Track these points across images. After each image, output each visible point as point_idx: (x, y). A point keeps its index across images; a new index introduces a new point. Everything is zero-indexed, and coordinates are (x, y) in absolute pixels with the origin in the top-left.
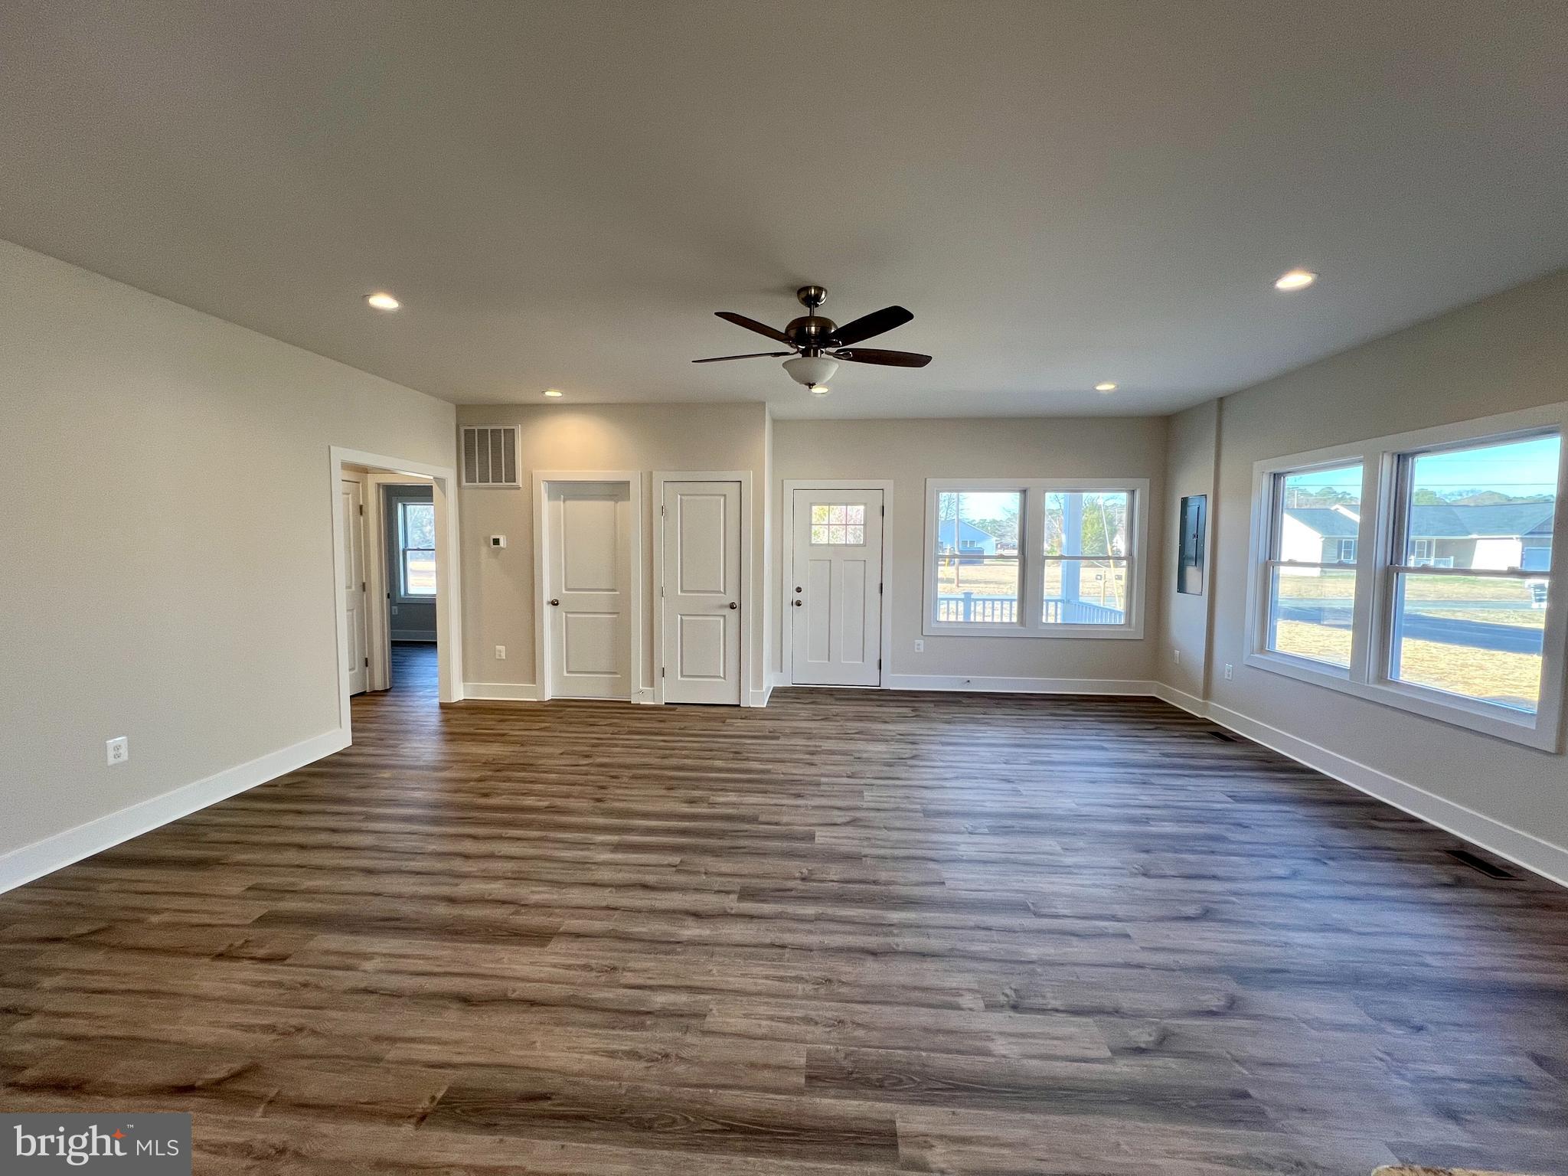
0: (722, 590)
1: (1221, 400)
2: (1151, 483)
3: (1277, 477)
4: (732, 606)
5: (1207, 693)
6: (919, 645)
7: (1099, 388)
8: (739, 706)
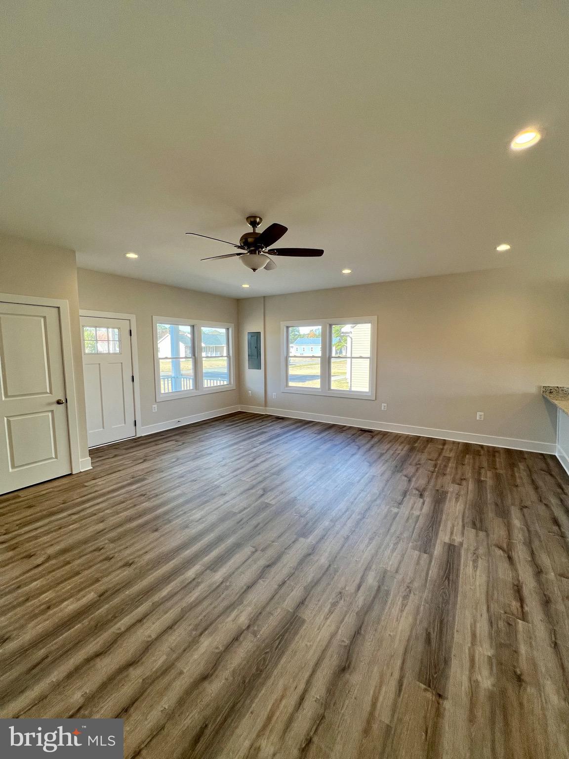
0: (48, 391)
1: (264, 297)
2: (235, 325)
3: (288, 327)
4: (59, 402)
5: (266, 405)
6: (154, 408)
7: (243, 286)
8: (70, 474)
